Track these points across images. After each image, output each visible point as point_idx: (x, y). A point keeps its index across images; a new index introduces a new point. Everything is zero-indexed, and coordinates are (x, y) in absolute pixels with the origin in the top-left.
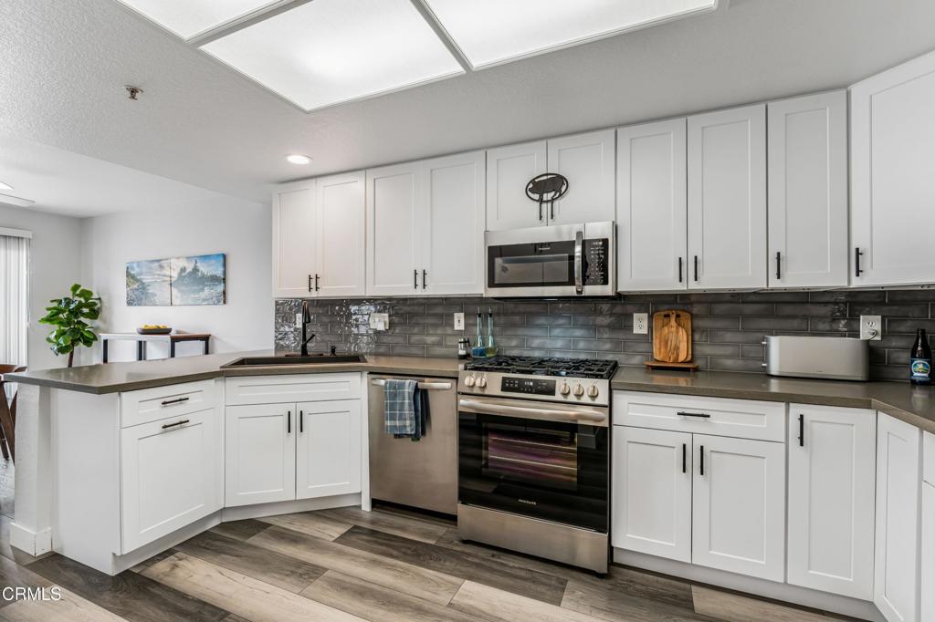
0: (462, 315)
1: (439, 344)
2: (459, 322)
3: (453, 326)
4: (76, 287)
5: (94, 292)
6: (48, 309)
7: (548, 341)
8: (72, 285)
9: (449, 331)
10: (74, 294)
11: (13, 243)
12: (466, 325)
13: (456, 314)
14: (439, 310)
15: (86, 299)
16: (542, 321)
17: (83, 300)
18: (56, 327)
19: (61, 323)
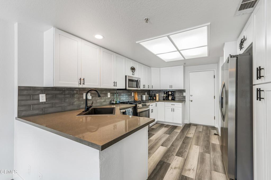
0: (110, 93)
1: (104, 101)
2: (109, 95)
3: (107, 96)
7: (123, 98)
9: (107, 98)
12: (111, 96)
13: (108, 93)
14: (104, 92)
16: (122, 94)
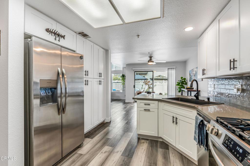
4: (182, 78)
5: (186, 78)
6: (177, 83)
8: (181, 77)
10: (182, 79)
11: (172, 69)
15: (185, 80)
17: (183, 80)
18: (179, 86)
19: (180, 86)
